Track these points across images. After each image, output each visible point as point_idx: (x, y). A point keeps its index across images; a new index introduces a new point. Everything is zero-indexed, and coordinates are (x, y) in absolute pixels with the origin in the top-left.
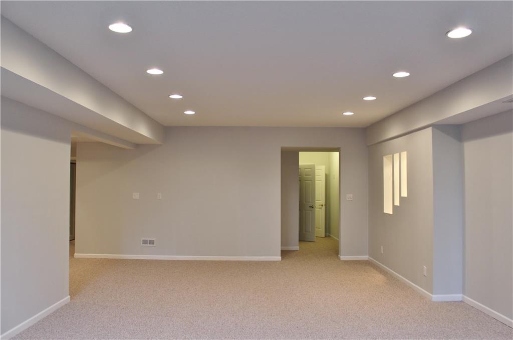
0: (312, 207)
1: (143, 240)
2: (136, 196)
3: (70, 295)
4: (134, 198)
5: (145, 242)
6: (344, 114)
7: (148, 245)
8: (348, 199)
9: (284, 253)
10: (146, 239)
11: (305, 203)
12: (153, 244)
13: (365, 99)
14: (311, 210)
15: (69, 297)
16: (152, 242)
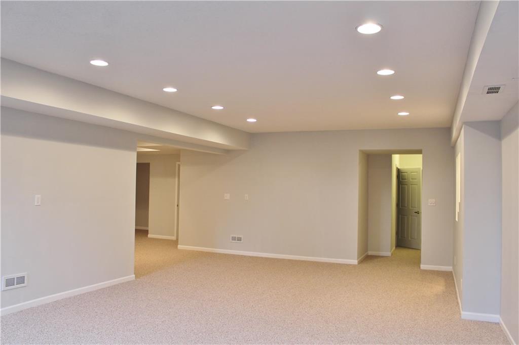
0: (418, 213)
1: (232, 237)
2: (227, 196)
3: (135, 274)
4: (225, 198)
5: (234, 239)
6: (399, 114)
7: (236, 241)
8: (429, 204)
9: (368, 257)
10: (235, 236)
11: (410, 208)
12: (241, 241)
13: (393, 98)
14: (416, 216)
15: (134, 275)
16: (239, 239)
